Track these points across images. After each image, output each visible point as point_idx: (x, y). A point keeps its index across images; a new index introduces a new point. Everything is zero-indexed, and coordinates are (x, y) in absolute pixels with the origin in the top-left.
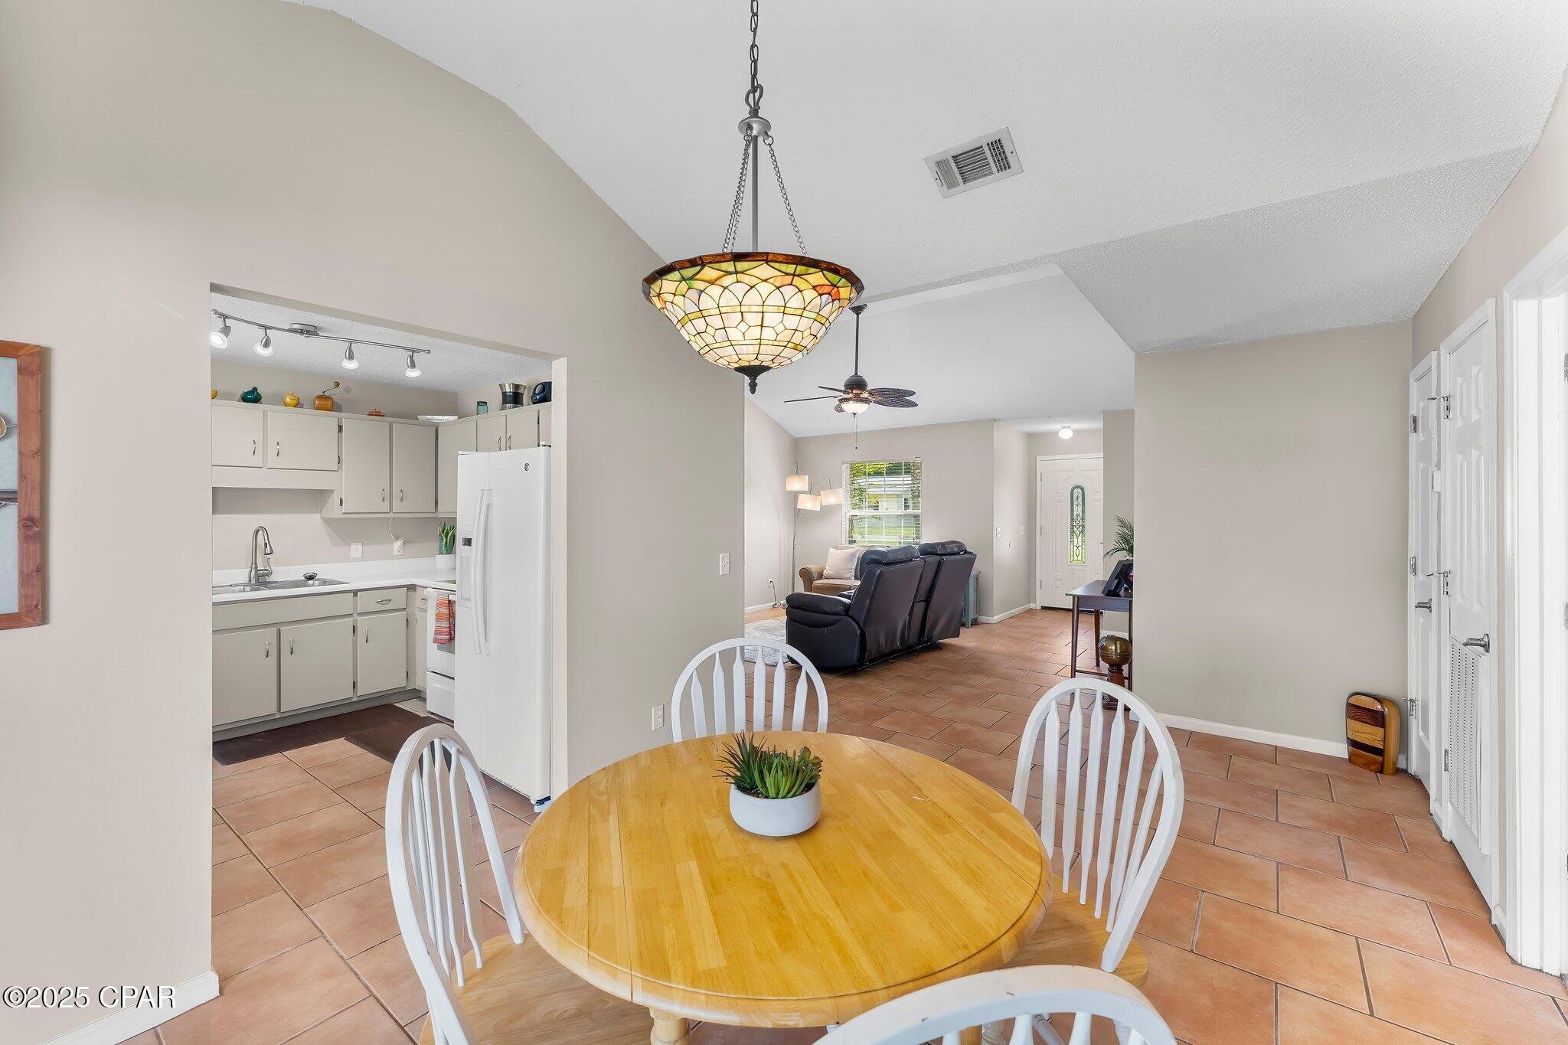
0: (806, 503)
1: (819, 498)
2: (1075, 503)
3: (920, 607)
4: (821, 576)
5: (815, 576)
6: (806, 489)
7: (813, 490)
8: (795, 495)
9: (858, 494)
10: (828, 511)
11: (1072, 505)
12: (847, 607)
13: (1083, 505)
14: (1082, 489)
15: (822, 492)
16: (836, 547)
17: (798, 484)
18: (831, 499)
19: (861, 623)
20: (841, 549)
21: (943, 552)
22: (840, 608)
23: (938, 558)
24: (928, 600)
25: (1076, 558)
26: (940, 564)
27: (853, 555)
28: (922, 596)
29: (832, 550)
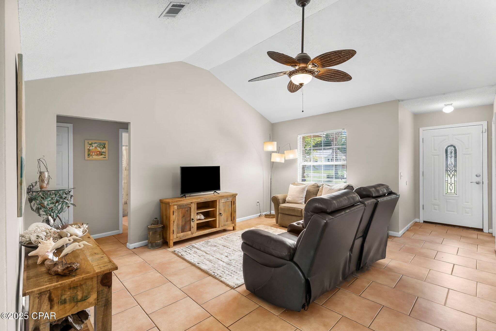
0: (277, 158)
1: (284, 155)
2: (449, 155)
3: (358, 242)
4: (284, 201)
5: (281, 201)
6: (275, 149)
7: (279, 151)
8: (270, 154)
9: (307, 153)
10: (289, 163)
11: (447, 158)
12: (293, 251)
13: (456, 157)
14: (454, 147)
15: (285, 152)
16: (294, 184)
17: (271, 147)
18: (290, 155)
19: (306, 275)
20: (297, 185)
21: (377, 194)
22: (285, 253)
23: (374, 200)
24: (364, 236)
25: (449, 191)
26: (376, 205)
27: (304, 189)
28: (360, 234)
29: (291, 186)
